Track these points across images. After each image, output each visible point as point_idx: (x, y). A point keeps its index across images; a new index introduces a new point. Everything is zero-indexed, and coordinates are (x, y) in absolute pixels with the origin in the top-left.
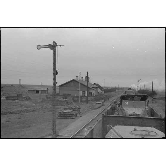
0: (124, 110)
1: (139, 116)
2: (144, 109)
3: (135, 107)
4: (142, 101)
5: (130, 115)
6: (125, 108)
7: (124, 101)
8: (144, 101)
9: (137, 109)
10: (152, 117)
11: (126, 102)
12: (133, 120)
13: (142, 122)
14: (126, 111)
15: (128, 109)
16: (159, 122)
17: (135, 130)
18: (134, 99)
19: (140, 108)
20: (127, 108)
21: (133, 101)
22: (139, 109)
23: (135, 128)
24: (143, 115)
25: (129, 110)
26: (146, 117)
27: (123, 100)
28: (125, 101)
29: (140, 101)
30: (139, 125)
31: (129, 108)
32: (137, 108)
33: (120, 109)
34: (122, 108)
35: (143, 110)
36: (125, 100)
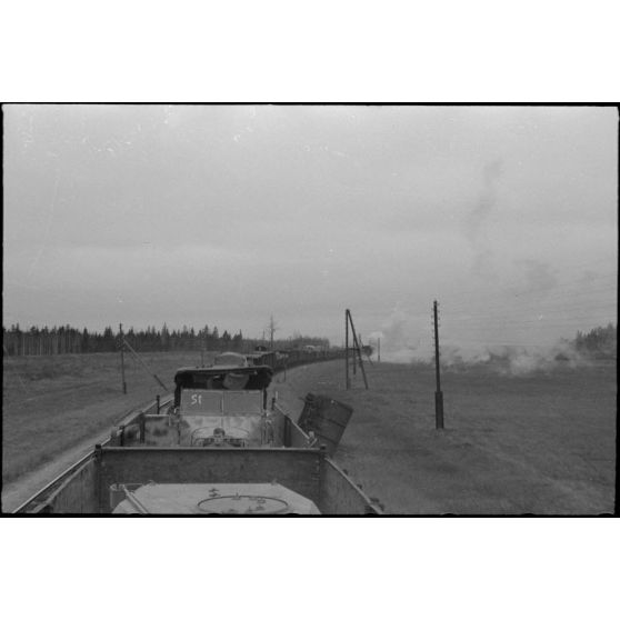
0: (186, 425)
1: (239, 446)
2: (260, 418)
3: (226, 414)
4: (251, 392)
5: (207, 442)
6: (188, 419)
7: (186, 391)
8: (258, 391)
9: (232, 419)
10: (284, 448)
11: (194, 396)
12: (211, 460)
13: (242, 467)
14: (193, 427)
15: (200, 422)
16: (301, 462)
17: (214, 496)
18: (226, 382)
19: (244, 414)
20: (198, 418)
21: (220, 392)
22: (241, 421)
23: (214, 490)
24: (256, 440)
25: (205, 424)
26: (263, 447)
27: (184, 387)
28: (192, 390)
29: (244, 392)
30: (232, 478)
31: (204, 418)
32: (234, 415)
33: (173, 423)
34: (179, 416)
35: (253, 424)
36: (189, 387)
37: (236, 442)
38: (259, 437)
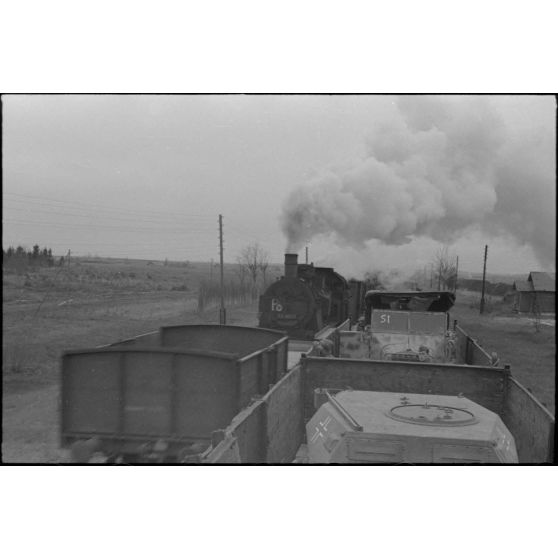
0: (376, 342)
2: (443, 338)
3: (412, 333)
4: (436, 314)
5: (394, 357)
6: (378, 336)
7: (376, 311)
8: (442, 313)
10: (466, 366)
11: (382, 316)
12: (402, 372)
13: (430, 382)
14: (383, 343)
15: (388, 339)
16: (485, 379)
17: (405, 404)
18: (411, 304)
19: (429, 334)
20: (387, 335)
21: (408, 313)
22: (426, 339)
23: (405, 399)
24: (439, 358)
25: (393, 341)
26: (447, 364)
27: (375, 308)
28: (382, 311)
29: (430, 313)
30: (421, 390)
31: (392, 336)
32: (420, 334)
33: (364, 339)
34: (370, 333)
35: (437, 343)
36: (379, 308)
38: (442, 354)
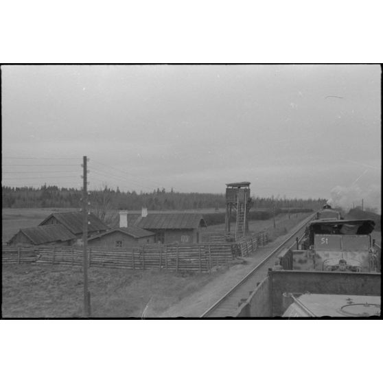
0: (319, 257)
1: (355, 271)
2: (368, 253)
3: (345, 250)
4: (361, 236)
5: (334, 268)
6: (320, 253)
7: (317, 235)
8: (365, 236)
9: (348, 253)
11: (322, 239)
12: (342, 280)
13: (363, 285)
14: (324, 258)
15: (327, 255)
17: (351, 303)
18: (343, 230)
19: (357, 251)
20: (326, 252)
22: (355, 255)
23: (349, 299)
24: (366, 267)
25: (331, 256)
26: (372, 273)
27: (316, 233)
28: (321, 235)
29: (357, 236)
30: (356, 293)
31: (330, 253)
32: (350, 251)
33: (310, 256)
34: (314, 251)
35: (363, 257)
36: (319, 233)
37: (354, 269)
38: (368, 265)
